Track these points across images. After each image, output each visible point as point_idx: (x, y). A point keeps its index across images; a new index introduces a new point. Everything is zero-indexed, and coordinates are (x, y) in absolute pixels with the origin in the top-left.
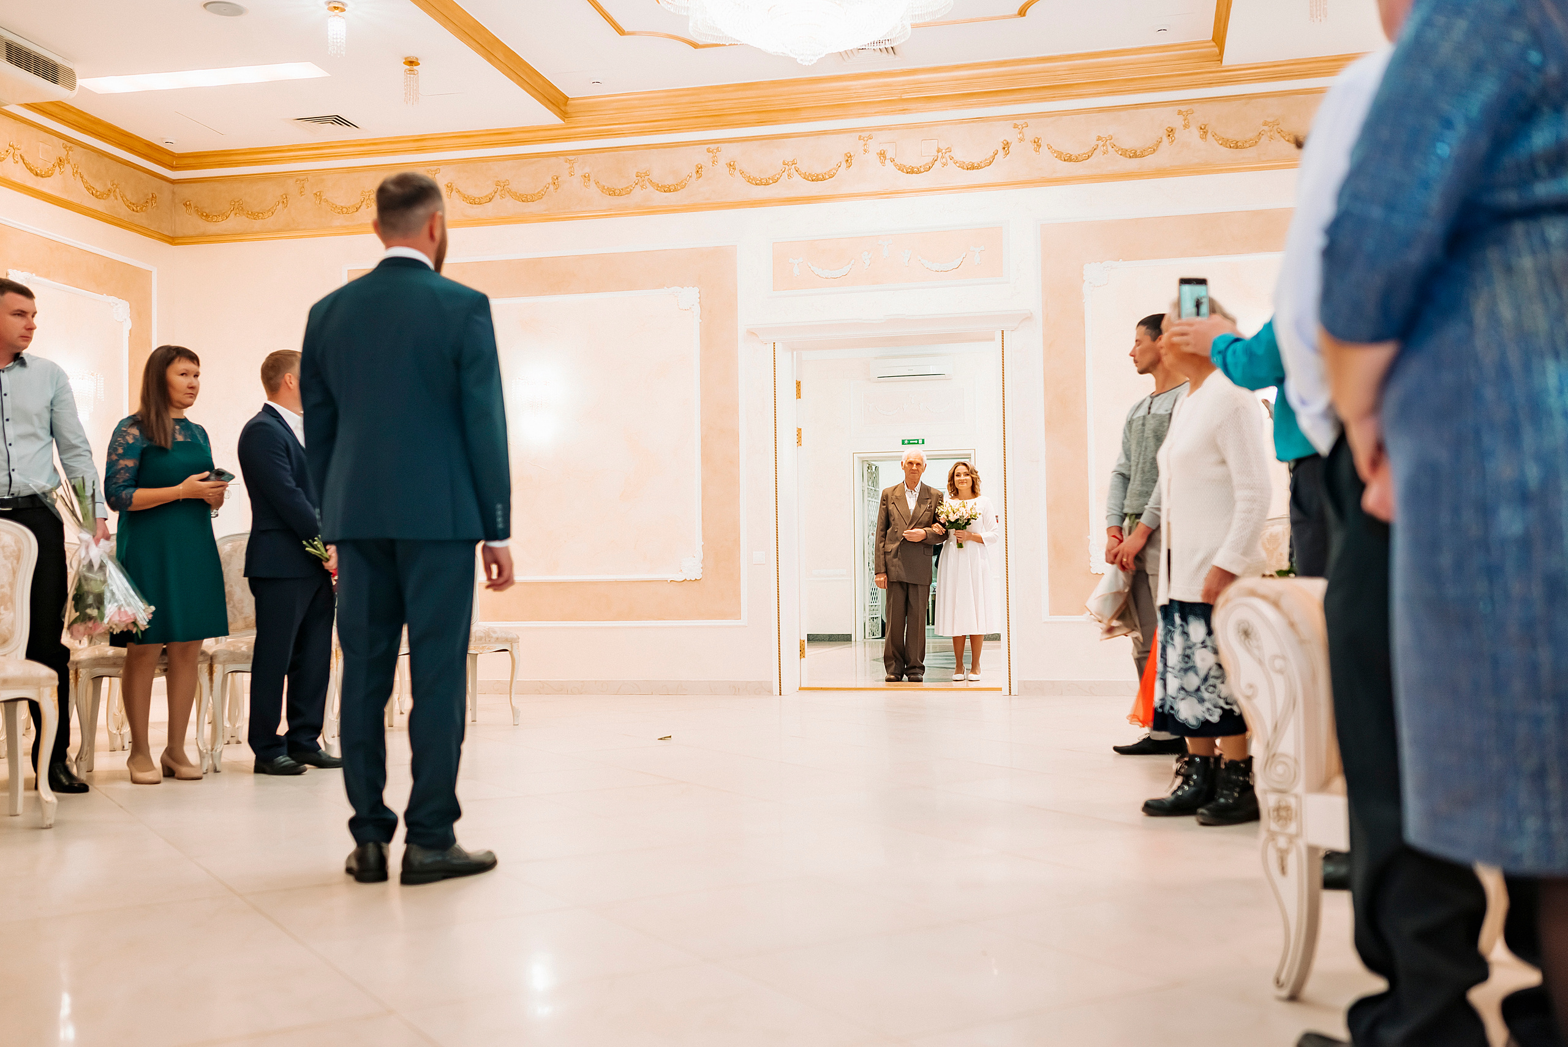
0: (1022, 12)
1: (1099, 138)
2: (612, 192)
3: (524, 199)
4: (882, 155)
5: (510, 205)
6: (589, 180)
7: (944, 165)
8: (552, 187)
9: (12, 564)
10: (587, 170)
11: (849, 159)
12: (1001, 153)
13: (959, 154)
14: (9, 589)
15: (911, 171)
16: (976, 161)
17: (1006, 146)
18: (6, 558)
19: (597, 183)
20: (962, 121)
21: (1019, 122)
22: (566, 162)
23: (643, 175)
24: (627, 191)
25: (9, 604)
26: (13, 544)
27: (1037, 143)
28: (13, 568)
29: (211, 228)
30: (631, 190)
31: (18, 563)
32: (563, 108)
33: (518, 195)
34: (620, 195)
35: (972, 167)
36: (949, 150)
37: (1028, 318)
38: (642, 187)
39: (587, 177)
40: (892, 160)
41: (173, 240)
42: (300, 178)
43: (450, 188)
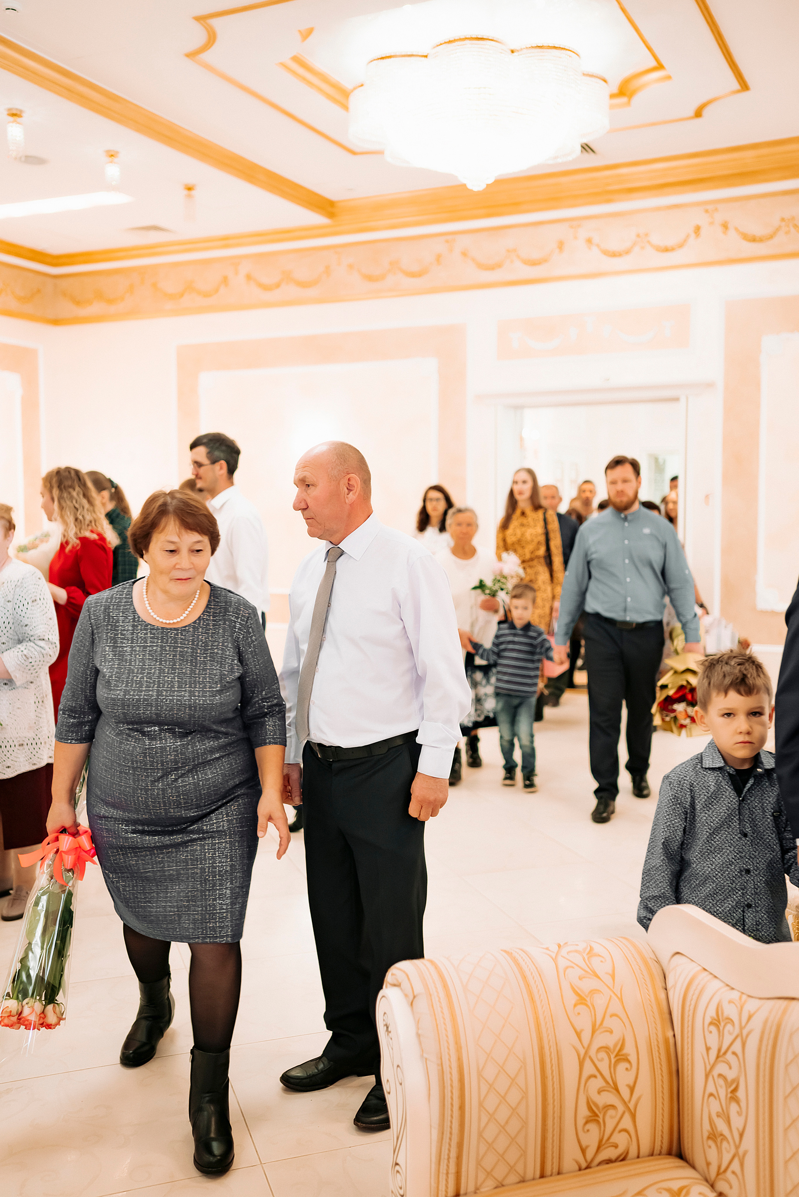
0: (698, 114)
1: (783, 220)
2: (372, 278)
3: (303, 285)
4: (589, 241)
5: (293, 290)
6: (355, 272)
7: (643, 248)
8: (324, 276)
11: (561, 245)
12: (693, 235)
13: (656, 239)
15: (614, 255)
16: (669, 243)
17: (697, 230)
19: (358, 271)
20: (658, 209)
21: (709, 207)
22: (335, 253)
23: (394, 263)
24: (381, 277)
27: (725, 226)
30: (385, 276)
32: (330, 210)
33: (298, 282)
34: (379, 279)
35: (666, 250)
36: (647, 235)
37: (710, 385)
38: (393, 273)
39: (351, 267)
40: (598, 246)
41: (56, 322)
42: (141, 271)
43: (249, 277)
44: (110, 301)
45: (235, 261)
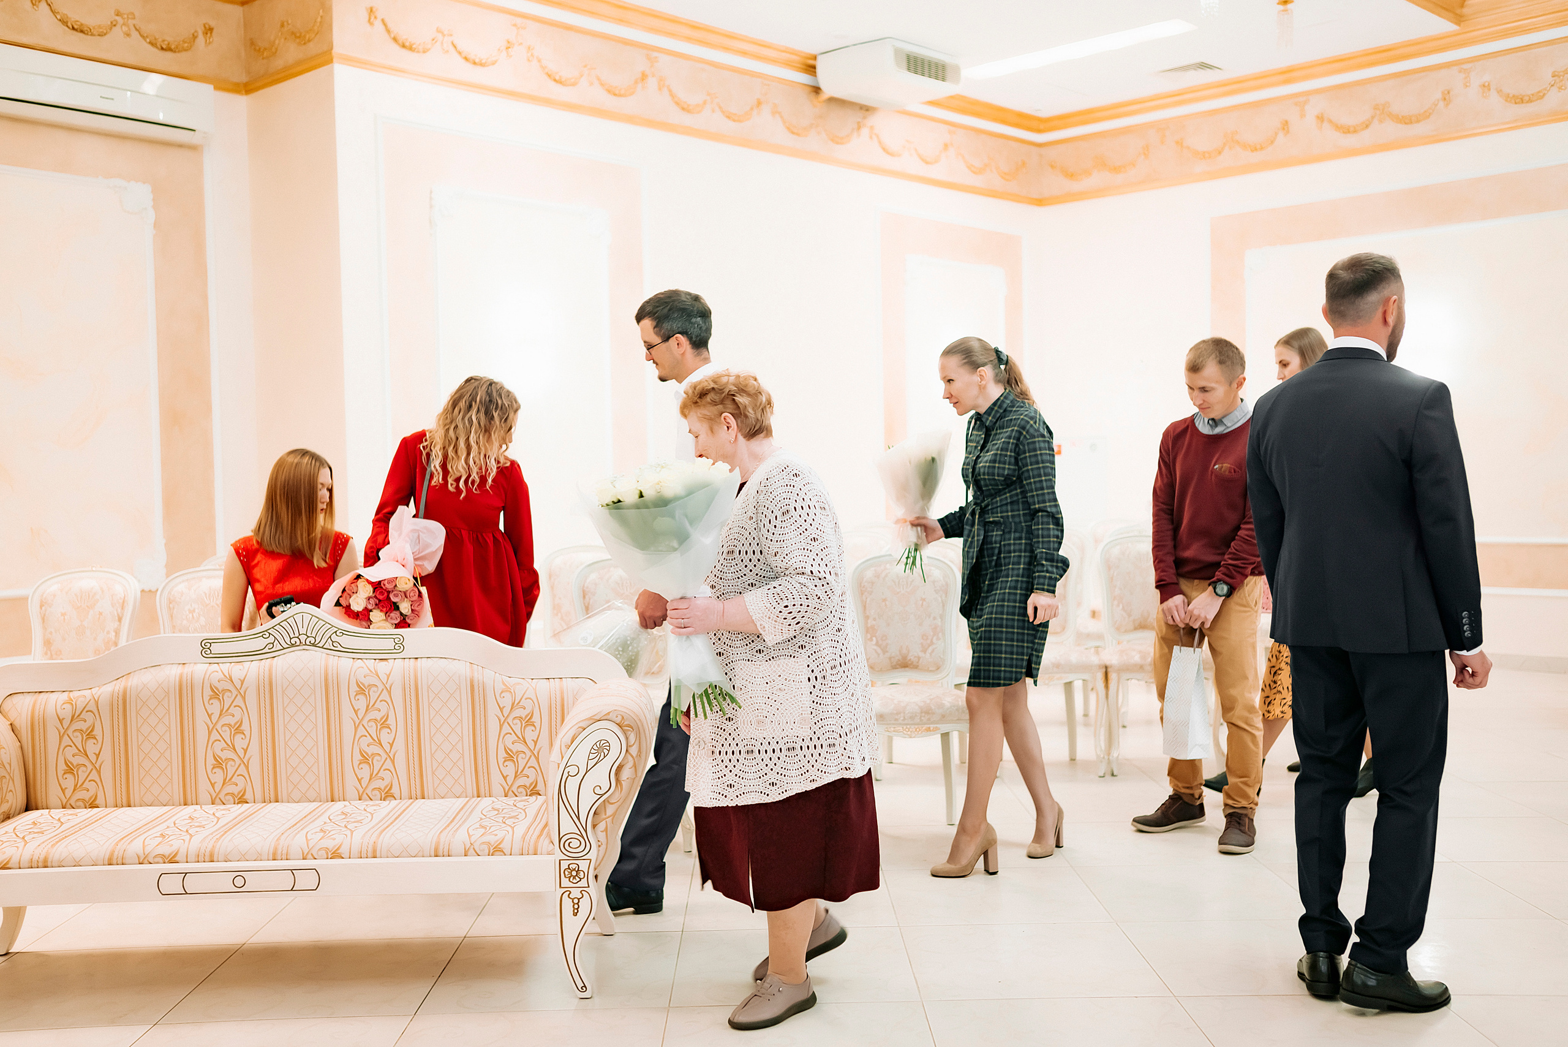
2: (1519, 100)
3: (1407, 120)
5: (1390, 130)
6: (1489, 90)
8: (1441, 104)
9: (941, 597)
10: (1486, 78)
14: (940, 620)
18: (936, 592)
19: (1499, 91)
22: (1460, 72)
23: (1562, 74)
24: (1540, 96)
25: (940, 634)
26: (942, 579)
28: (942, 601)
29: (1076, 186)
30: (1544, 95)
31: (946, 597)
32: (1458, 11)
33: (1400, 117)
34: (1530, 101)
38: (1560, 88)
39: (1486, 87)
41: (1040, 202)
42: (1161, 127)
43: (1320, 118)
44: (1116, 170)
45: (1300, 100)
